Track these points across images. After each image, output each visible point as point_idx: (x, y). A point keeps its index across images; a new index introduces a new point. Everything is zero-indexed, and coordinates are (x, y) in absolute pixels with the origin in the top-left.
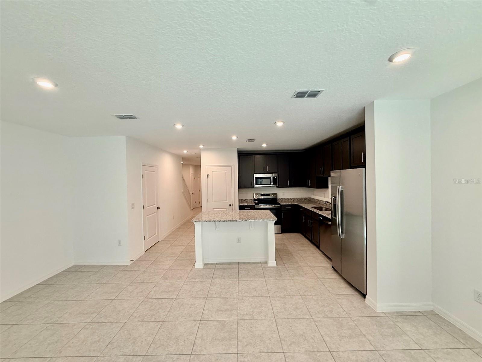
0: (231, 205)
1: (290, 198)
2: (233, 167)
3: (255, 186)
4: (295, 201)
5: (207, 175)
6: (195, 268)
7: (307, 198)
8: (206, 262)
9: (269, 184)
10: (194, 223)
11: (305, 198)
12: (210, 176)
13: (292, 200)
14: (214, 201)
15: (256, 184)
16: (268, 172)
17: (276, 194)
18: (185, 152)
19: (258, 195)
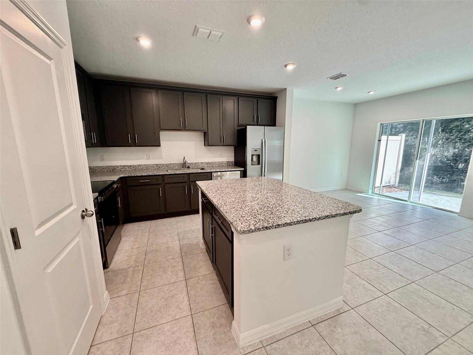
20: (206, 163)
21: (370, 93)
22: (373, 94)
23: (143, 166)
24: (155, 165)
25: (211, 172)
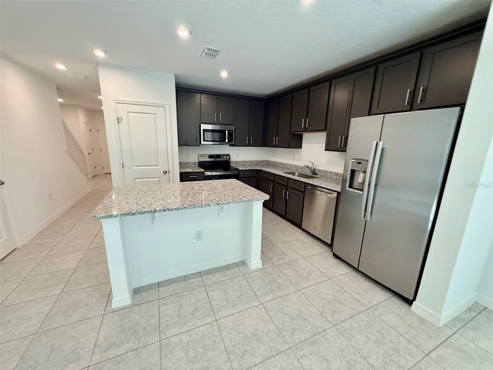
0: (166, 172)
1: (246, 161)
2: (167, 108)
3: (202, 143)
4: (251, 165)
5: (118, 118)
6: (113, 308)
7: (265, 161)
8: (136, 285)
9: (223, 140)
10: (100, 220)
11: (263, 161)
12: (124, 121)
13: (249, 164)
14: (136, 166)
15: (204, 141)
16: (221, 123)
17: (229, 155)
18: (60, 67)
19: (204, 156)
23: (289, 165)
24: (295, 167)
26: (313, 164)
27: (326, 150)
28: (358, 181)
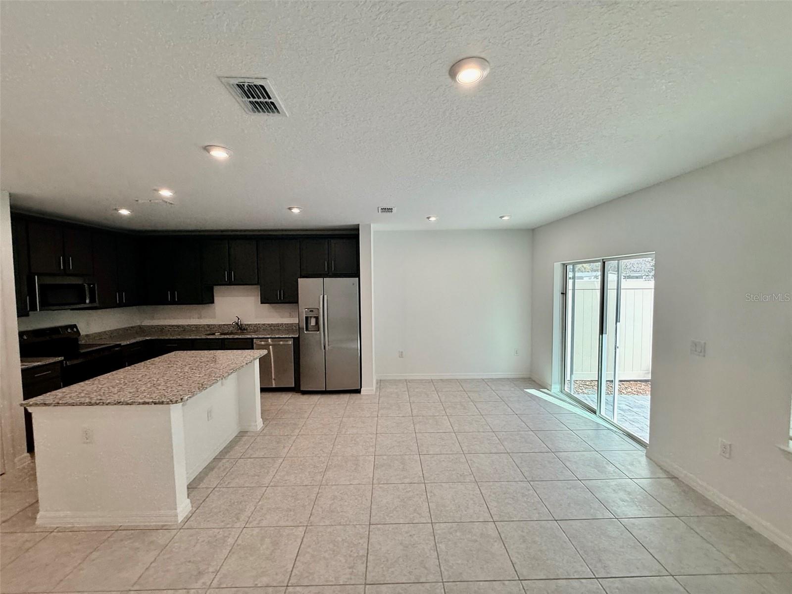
17: (75, 326)
20: (269, 324)
21: (503, 219)
22: (508, 219)
25: (252, 339)
26: (239, 319)
27: (261, 303)
28: (312, 324)
